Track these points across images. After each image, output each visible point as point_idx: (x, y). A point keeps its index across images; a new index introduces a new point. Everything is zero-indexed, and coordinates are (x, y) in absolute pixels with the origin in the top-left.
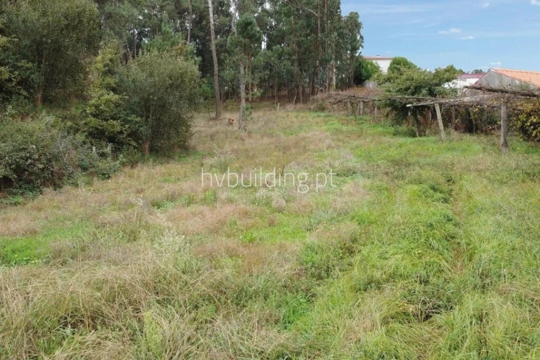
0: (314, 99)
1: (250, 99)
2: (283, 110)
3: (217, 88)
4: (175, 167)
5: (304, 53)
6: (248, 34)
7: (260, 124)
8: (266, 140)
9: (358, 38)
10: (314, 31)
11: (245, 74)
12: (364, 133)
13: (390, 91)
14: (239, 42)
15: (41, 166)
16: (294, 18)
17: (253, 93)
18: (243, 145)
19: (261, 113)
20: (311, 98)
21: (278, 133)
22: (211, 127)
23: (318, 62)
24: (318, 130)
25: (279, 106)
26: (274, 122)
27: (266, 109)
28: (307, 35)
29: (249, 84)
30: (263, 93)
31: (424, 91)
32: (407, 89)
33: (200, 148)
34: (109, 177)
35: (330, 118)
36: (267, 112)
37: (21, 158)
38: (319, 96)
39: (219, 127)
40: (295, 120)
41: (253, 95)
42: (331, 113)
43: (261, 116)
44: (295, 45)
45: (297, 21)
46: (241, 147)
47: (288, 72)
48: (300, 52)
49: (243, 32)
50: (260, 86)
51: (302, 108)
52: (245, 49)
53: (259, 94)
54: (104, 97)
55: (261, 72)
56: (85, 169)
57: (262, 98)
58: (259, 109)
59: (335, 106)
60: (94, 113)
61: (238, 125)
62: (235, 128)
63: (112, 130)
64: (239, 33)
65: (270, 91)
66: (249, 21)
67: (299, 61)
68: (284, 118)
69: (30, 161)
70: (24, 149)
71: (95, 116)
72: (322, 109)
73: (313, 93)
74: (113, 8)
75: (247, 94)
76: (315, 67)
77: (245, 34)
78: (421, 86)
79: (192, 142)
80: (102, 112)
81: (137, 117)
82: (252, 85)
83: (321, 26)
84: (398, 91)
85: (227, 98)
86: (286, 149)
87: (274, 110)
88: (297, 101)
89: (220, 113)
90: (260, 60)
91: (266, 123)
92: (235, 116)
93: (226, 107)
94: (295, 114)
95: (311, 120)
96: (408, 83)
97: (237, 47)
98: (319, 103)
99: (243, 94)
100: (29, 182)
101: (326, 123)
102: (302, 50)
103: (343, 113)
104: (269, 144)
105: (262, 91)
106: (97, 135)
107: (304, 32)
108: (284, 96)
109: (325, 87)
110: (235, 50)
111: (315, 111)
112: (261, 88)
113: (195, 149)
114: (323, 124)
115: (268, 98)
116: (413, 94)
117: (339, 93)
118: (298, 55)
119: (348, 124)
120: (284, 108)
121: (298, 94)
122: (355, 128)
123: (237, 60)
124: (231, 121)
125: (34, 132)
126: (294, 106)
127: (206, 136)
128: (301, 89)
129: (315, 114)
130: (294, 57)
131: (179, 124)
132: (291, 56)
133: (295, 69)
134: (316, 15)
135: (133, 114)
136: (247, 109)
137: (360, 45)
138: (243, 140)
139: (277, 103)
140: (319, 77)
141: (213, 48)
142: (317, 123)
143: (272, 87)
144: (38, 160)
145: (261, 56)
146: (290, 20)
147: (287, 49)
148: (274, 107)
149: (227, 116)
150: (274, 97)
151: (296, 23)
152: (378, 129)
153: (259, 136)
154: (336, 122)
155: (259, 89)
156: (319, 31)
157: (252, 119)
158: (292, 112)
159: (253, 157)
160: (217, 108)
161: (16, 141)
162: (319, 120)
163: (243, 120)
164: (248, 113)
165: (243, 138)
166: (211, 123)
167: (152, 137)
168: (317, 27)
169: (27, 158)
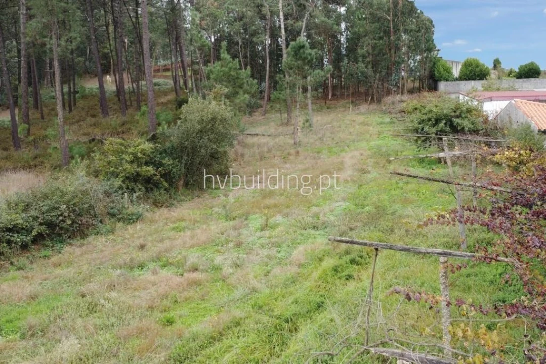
2: (356, 111)
5: (378, 55)
10: (387, 33)
47: (362, 73)
49: (296, 55)
51: (375, 109)
64: (293, 56)
66: (302, 45)
67: (373, 63)
69: (61, 218)
71: (133, 163)
73: (387, 94)
77: (298, 57)
81: (170, 160)
83: (393, 28)
87: (347, 111)
88: (372, 101)
96: (430, 115)
100: (59, 235)
102: (375, 52)
106: (134, 178)
107: (377, 35)
116: (434, 125)
118: (373, 57)
121: (372, 94)
126: (367, 107)
128: (375, 91)
130: (368, 59)
133: (369, 71)
134: (389, 18)
135: (167, 157)
136: (307, 121)
140: (393, 78)
144: (68, 217)
156: (392, 34)
164: (308, 125)
167: (186, 175)
168: (390, 30)
169: (59, 216)
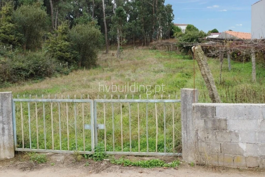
0: (151, 44)
1: (122, 44)
2: (137, 50)
3: (106, 39)
4: (93, 71)
5: (147, 23)
6: (121, 15)
7: (126, 55)
8: (129, 62)
9: (172, 15)
10: (151, 13)
11: (119, 33)
12: (171, 58)
13: (181, 41)
14: (117, 19)
15: (44, 69)
16: (142, 7)
17: (123, 41)
18: (119, 64)
19: (127, 51)
20: (150, 43)
21: (134, 59)
22: (104, 57)
23: (153, 27)
24: (152, 58)
25: (135, 47)
26: (133, 55)
27: (129, 49)
28: (148, 14)
29: (121, 38)
30: (128, 41)
31: (195, 40)
32: (188, 40)
33: (101, 65)
34: (68, 74)
35: (158, 53)
36: (130, 50)
37: (36, 66)
38: (154, 42)
39: (108, 57)
40: (142, 53)
41: (123, 42)
42: (159, 51)
43: (127, 52)
44: (142, 19)
45: (143, 8)
46: (118, 64)
47: (139, 31)
48: (145, 22)
49: (119, 14)
50: (126, 38)
51: (146, 48)
52: (119, 22)
53: (126, 42)
54: (63, 43)
55: (127, 32)
56: (58, 71)
57: (127, 44)
58: (126, 49)
59: (161, 47)
60: (59, 50)
61: (116, 56)
62: (115, 57)
63: (67, 56)
64: (117, 15)
65: (131, 41)
66: (121, 10)
67: (144, 27)
68: (137, 53)
70: (37, 63)
71: (60, 51)
72: (155, 49)
73: (151, 41)
74: (62, 5)
75: (120, 42)
76: (152, 29)
77: (119, 15)
78: (194, 38)
79: (97, 62)
80: (62, 50)
81: (76, 51)
82: (123, 38)
83: (154, 10)
84: (185, 40)
85: (111, 44)
86: (137, 64)
87: (133, 49)
88: (144, 45)
89: (108, 51)
90: (126, 27)
91: (129, 55)
92: (115, 52)
93: (111, 48)
94: (142, 51)
95: (149, 53)
96: (189, 37)
97: (116, 21)
98: (154, 46)
99: (119, 42)
100: (40, 75)
101: (156, 54)
103: (164, 50)
104: (131, 63)
105: (127, 40)
106: (61, 59)
107: (146, 13)
108: (138, 43)
109: (157, 38)
110: (115, 23)
111: (152, 49)
112: (127, 39)
113: (99, 65)
114: (154, 55)
115: (130, 44)
116: (191, 41)
117: (162, 41)
118: (144, 24)
119: (165, 55)
120: (138, 48)
121: (144, 42)
122: (168, 57)
123: (116, 27)
124: (113, 54)
125: (40, 57)
126: (142, 47)
127: (103, 61)
128: (145, 40)
129: (151, 51)
130: (142, 25)
131: (92, 55)
132: (141, 24)
133: (143, 30)
134: (152, 5)
135: (75, 50)
136: (121, 49)
137: (173, 19)
138: (119, 62)
139: (134, 46)
140: (154, 34)
141: (105, 21)
142: (152, 55)
143: (132, 39)
144: (43, 67)
145: (126, 25)
146: (140, 7)
147: (138, 21)
148: (133, 48)
149: (111, 52)
150: (133, 43)
151: (143, 9)
152: (178, 57)
153: (126, 60)
154: (160, 54)
155: (126, 40)
156: (154, 13)
157: (123, 53)
158: (141, 50)
159: (123, 67)
160: (106, 49)
161: (34, 60)
162: (153, 53)
163: (119, 54)
164: (121, 50)
165: (119, 61)
166: (104, 55)
167: (82, 60)
168: (153, 11)
169: (39, 66)
